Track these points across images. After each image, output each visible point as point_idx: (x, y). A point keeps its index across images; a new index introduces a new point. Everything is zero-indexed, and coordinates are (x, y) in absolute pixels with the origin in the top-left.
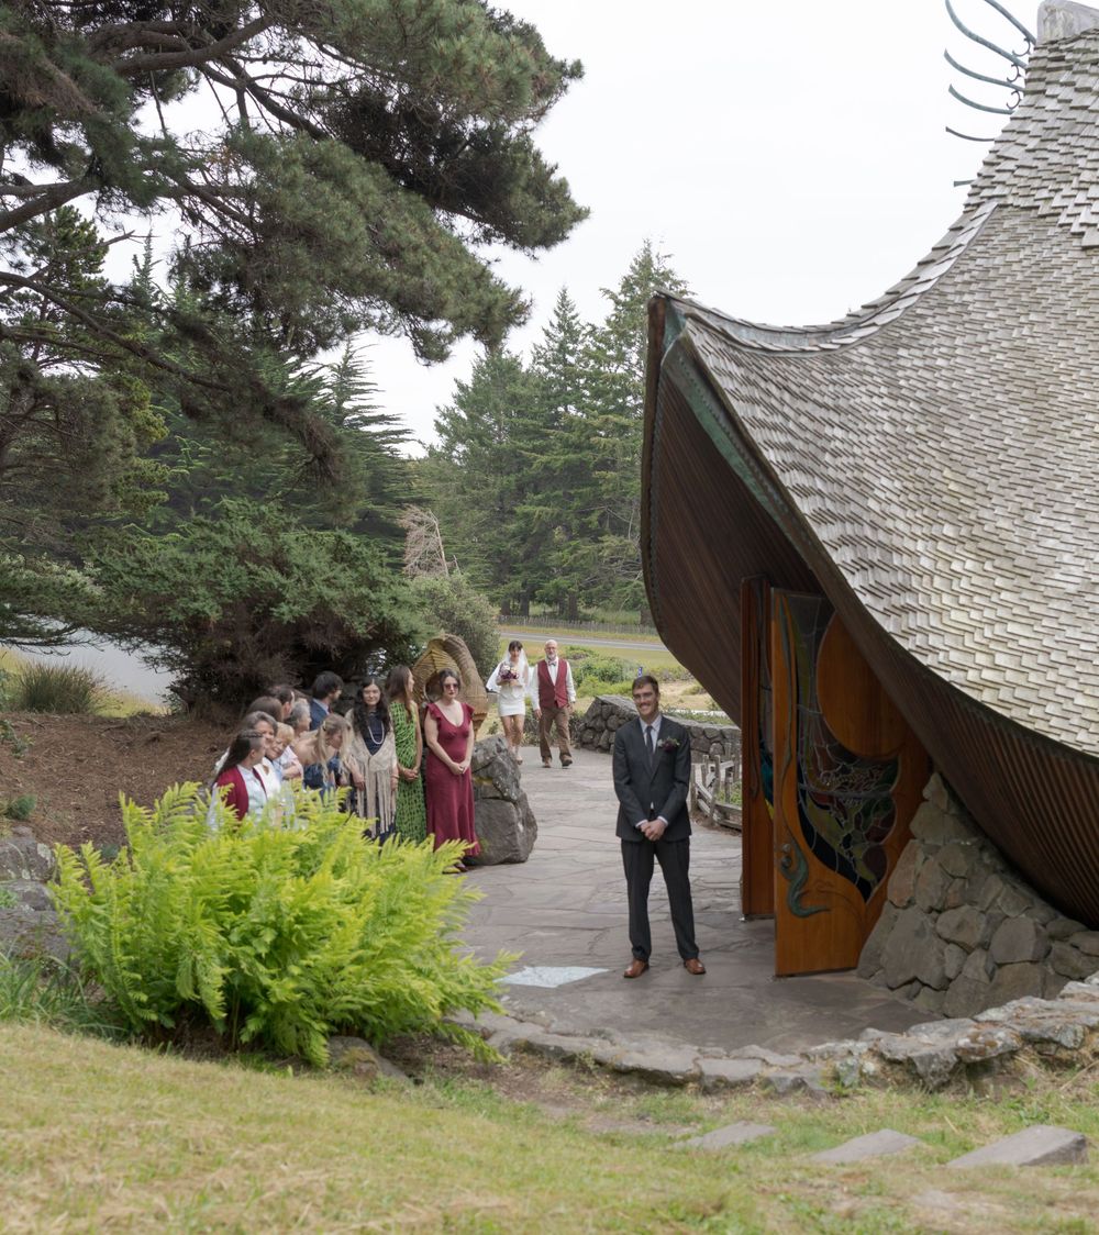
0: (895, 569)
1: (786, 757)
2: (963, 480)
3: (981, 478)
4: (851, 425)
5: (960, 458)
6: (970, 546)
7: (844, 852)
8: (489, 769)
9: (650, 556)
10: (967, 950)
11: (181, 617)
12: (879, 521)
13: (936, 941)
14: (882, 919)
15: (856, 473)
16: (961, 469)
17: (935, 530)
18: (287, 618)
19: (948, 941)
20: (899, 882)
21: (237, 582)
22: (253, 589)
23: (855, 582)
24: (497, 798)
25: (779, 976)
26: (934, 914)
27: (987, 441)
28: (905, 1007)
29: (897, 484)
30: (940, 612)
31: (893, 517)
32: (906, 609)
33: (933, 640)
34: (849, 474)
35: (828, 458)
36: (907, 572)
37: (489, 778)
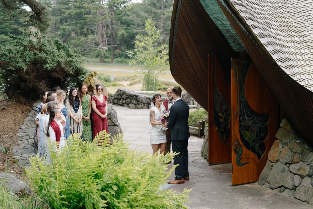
0: (285, 53)
1: (236, 114)
2: (296, 21)
3: (302, 21)
4: (260, 4)
5: (294, 14)
6: (304, 44)
7: (252, 144)
8: (110, 115)
9: (172, 47)
10: (302, 177)
11: (14, 69)
12: (276, 36)
13: (290, 174)
14: (266, 166)
15: (266, 20)
16: (295, 18)
17: (293, 39)
18: (49, 68)
19: (295, 174)
20: (273, 154)
21: (31, 57)
22: (35, 59)
23: (275, 57)
24: (112, 125)
25: (233, 185)
26: (288, 165)
27: (301, 9)
28: (280, 195)
29: (278, 23)
30: (302, 66)
31: (280, 35)
32: (292, 66)
33: (303, 77)
34: (263, 20)
35: (256, 15)
36: (289, 53)
37: (110, 119)
